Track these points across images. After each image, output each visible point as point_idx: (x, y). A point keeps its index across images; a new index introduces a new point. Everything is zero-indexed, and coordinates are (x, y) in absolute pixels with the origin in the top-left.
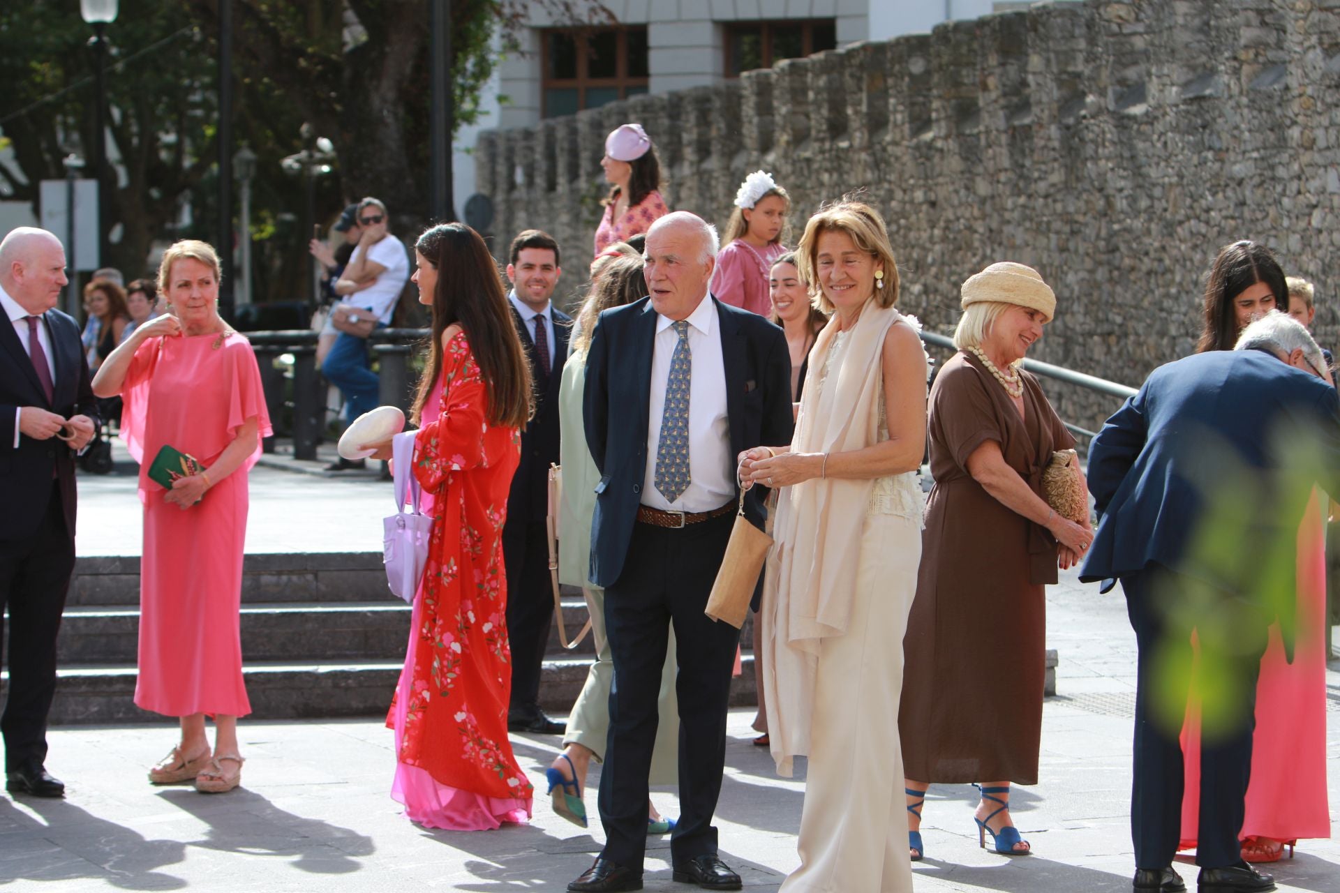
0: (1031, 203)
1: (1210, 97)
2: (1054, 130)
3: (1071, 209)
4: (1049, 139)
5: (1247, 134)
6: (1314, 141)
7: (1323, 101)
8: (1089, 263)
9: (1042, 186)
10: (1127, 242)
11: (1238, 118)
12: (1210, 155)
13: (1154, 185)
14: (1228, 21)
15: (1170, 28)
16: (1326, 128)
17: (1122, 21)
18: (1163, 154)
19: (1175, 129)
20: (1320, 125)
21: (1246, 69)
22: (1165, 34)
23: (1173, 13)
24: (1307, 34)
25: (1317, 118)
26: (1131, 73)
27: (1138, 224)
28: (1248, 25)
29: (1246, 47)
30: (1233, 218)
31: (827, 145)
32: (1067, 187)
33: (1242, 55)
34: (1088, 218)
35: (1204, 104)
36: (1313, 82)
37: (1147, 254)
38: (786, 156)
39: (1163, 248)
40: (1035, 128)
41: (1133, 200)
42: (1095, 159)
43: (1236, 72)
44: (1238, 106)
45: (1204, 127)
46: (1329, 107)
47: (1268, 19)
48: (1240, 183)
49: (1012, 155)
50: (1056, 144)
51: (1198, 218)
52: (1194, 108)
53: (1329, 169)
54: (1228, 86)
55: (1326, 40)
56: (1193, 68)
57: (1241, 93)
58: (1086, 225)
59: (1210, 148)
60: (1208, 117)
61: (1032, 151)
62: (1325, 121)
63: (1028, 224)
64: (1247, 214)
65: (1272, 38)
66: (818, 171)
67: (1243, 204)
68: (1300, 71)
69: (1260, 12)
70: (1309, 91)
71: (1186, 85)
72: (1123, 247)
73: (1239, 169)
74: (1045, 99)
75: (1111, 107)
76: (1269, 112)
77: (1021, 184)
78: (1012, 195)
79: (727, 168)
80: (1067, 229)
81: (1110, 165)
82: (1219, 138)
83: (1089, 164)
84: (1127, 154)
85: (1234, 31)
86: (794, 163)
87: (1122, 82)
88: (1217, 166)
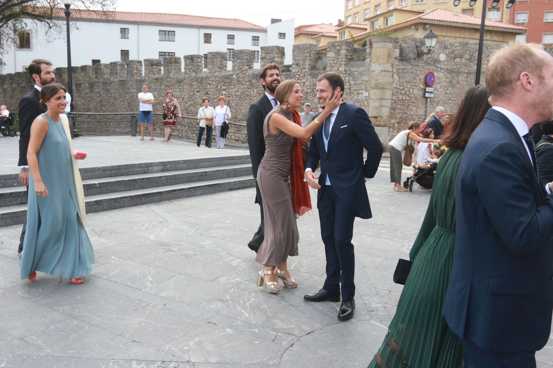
0: (81, 95)
1: (125, 80)
2: (87, 84)
3: (91, 96)
4: (86, 85)
5: (135, 86)
6: (151, 87)
7: (153, 82)
8: (95, 104)
9: (84, 92)
10: (105, 101)
11: (133, 84)
12: (126, 89)
13: (112, 93)
14: (131, 69)
15: (116, 70)
16: (154, 86)
17: (103, 69)
18: (114, 88)
19: (117, 85)
20: (152, 85)
21: (135, 77)
22: (115, 71)
23: (117, 68)
24: (150, 72)
25: (152, 84)
26: (104, 76)
27: (108, 98)
28: (135, 70)
29: (135, 73)
30: (131, 98)
31: (29, 85)
32: (90, 92)
33: (133, 74)
34: (95, 97)
35: (125, 81)
36: (151, 79)
37: (110, 103)
38: (18, 86)
39: (114, 102)
40: (82, 84)
41: (106, 95)
42: (98, 88)
43: (132, 77)
44: (133, 82)
45: (124, 85)
46: (155, 82)
47: (137, 69)
48: (133, 93)
49: (76, 87)
50: (88, 86)
51: (123, 98)
52: (122, 82)
53: (155, 92)
54: (130, 79)
55: (154, 73)
56: (120, 76)
57: (133, 80)
58: (95, 98)
59: (126, 88)
60: (125, 83)
61: (81, 87)
62: (154, 84)
63: (80, 98)
64: (134, 97)
65: (138, 72)
66: (26, 89)
67: (134, 96)
68: (148, 77)
69: (136, 68)
70: (150, 80)
71: (119, 78)
72: (104, 102)
73: (133, 91)
74: (84, 79)
75: (102, 81)
76: (140, 83)
77: (79, 92)
78: (76, 93)
79: (3, 88)
80: (90, 99)
81: (101, 89)
82: (128, 86)
83: (96, 89)
84: (105, 88)
85: (132, 71)
86: (20, 87)
87: (103, 78)
88: (128, 90)
